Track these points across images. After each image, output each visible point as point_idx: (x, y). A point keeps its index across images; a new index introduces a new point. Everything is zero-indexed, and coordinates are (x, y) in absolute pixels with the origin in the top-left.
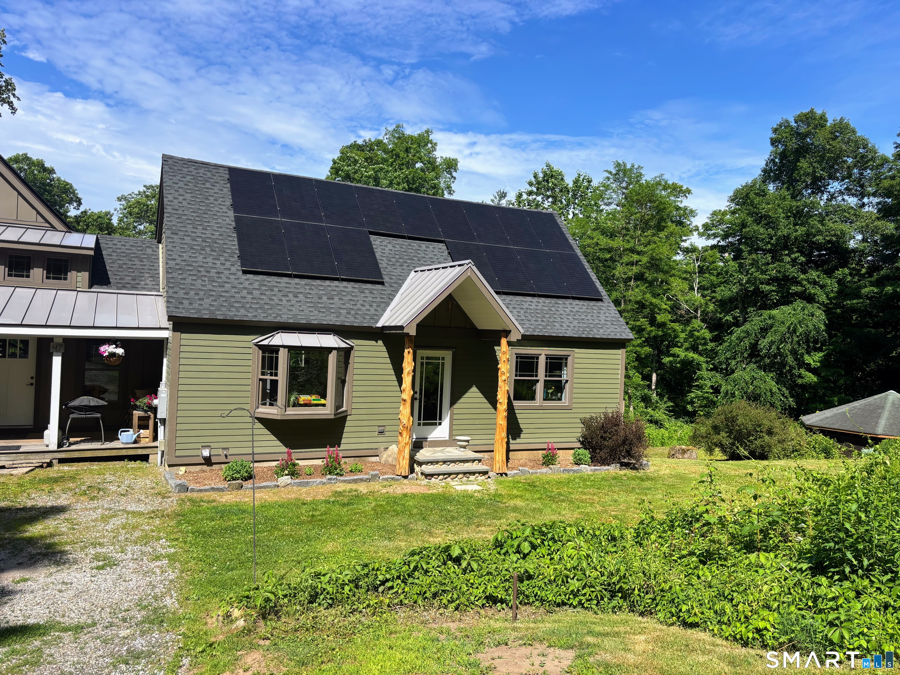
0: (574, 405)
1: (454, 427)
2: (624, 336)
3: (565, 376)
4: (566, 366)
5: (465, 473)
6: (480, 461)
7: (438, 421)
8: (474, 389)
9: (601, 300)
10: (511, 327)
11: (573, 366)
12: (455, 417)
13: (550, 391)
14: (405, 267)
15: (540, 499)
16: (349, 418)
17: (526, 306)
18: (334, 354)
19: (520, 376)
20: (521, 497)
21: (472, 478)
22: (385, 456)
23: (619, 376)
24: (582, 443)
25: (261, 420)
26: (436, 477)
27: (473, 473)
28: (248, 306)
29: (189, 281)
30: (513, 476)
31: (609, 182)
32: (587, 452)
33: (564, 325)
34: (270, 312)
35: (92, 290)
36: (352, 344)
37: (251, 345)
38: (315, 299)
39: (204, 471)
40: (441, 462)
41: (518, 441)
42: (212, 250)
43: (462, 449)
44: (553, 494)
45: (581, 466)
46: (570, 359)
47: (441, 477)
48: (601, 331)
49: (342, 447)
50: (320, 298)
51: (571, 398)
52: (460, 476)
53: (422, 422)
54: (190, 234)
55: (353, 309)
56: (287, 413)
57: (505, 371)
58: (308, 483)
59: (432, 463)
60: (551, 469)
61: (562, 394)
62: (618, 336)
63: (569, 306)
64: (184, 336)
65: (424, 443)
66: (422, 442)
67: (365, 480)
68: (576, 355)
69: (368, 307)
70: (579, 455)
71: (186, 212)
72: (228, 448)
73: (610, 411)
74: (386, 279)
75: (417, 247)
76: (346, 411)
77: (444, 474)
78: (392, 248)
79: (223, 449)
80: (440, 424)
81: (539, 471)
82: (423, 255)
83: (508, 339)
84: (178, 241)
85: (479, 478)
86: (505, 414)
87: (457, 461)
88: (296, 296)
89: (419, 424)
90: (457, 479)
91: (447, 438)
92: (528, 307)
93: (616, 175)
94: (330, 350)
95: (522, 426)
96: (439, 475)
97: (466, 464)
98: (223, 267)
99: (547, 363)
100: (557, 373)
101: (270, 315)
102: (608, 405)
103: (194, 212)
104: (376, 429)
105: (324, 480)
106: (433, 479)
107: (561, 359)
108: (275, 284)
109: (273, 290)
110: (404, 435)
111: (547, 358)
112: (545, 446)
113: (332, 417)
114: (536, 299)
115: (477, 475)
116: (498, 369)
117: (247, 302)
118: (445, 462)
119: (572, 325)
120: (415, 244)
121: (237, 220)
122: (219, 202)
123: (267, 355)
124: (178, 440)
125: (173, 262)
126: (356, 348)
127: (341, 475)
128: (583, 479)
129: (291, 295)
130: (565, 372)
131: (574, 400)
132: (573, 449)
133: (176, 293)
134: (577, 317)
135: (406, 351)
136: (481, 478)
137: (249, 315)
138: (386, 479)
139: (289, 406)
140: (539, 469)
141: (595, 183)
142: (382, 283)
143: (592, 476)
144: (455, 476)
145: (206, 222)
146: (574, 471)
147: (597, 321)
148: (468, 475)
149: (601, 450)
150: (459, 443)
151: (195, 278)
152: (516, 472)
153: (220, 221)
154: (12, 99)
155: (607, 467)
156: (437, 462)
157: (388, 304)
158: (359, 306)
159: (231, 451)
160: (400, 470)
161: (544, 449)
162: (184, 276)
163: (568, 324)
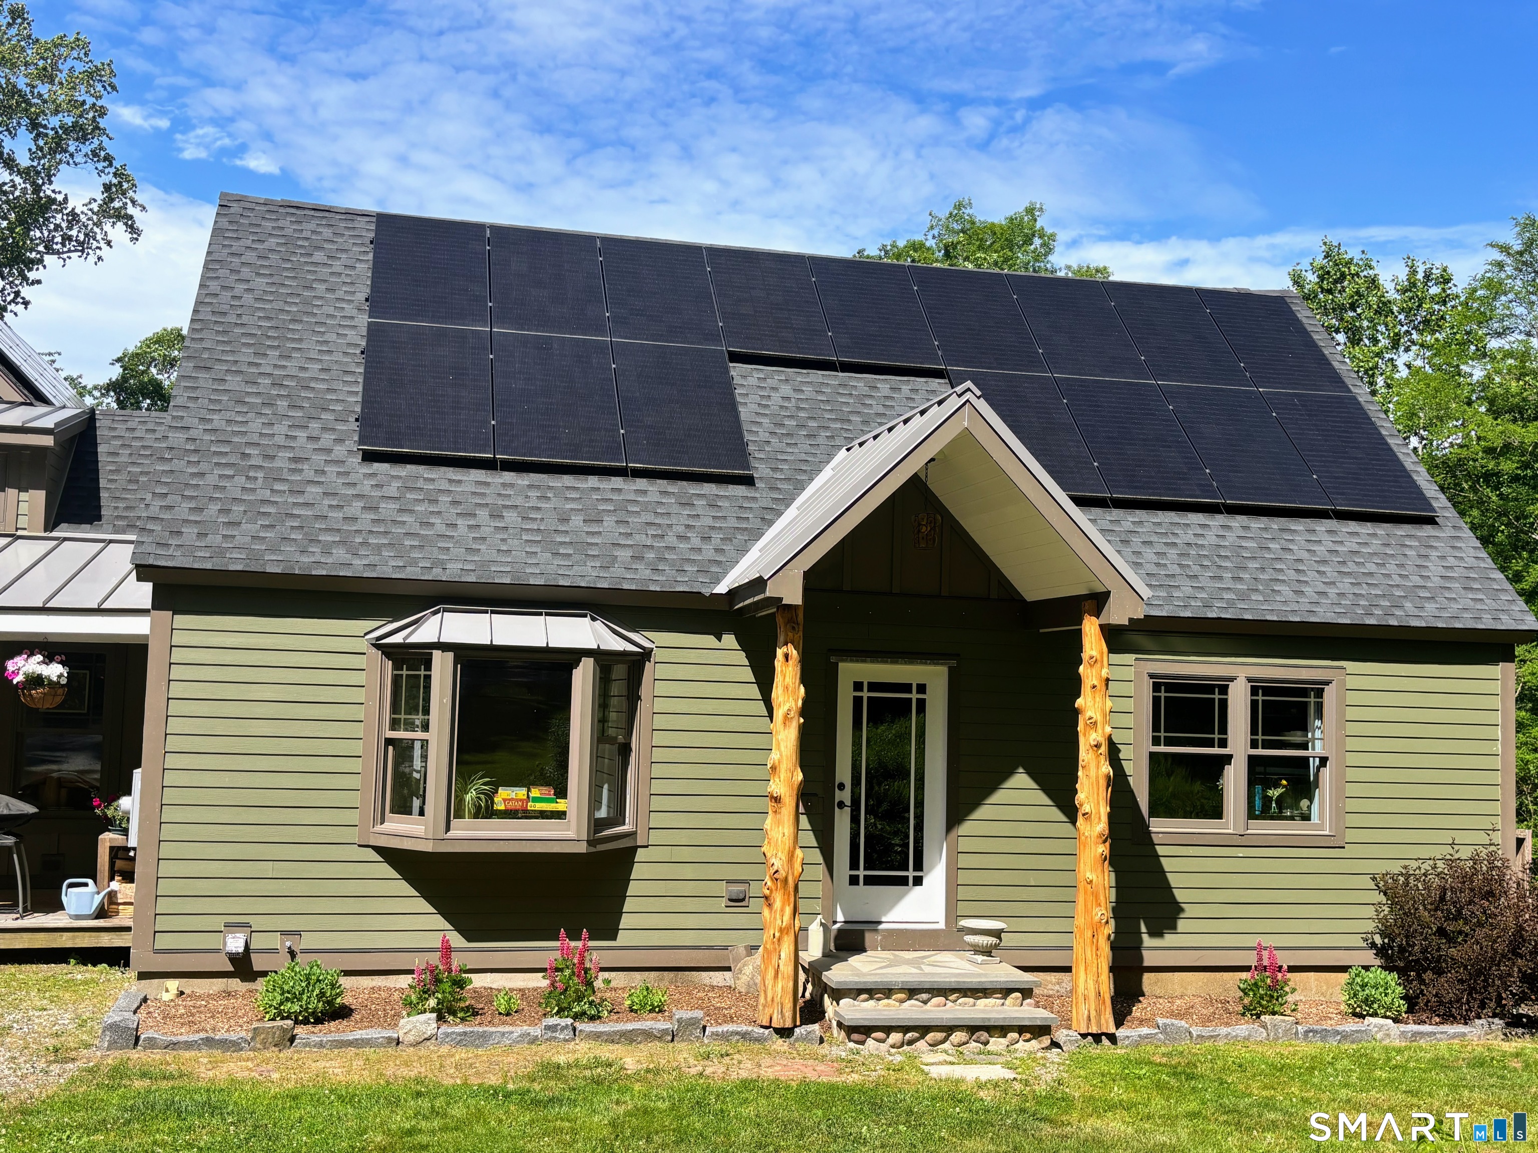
0: (1351, 835)
1: (962, 893)
2: (1507, 623)
3: (1318, 744)
4: (1320, 715)
5: (972, 1029)
6: (1027, 993)
7: (911, 874)
8: (1021, 779)
9: (1431, 521)
10: (1108, 582)
11: (1341, 714)
12: (963, 861)
13: (1274, 793)
14: (820, 440)
15: (1193, 1115)
16: (640, 855)
17: (1187, 536)
18: (586, 667)
19: (1169, 742)
20: (1128, 1107)
21: (997, 1044)
22: (748, 970)
23: (1498, 748)
24: (1381, 952)
25: (391, 856)
26: (880, 1035)
27: (1002, 1030)
28: (359, 540)
29: (211, 479)
30: (1137, 1045)
31: (1503, 275)
32: (1392, 978)
33: (1306, 589)
34: (416, 555)
35: (54, 534)
36: (647, 644)
37: (363, 645)
38: (551, 523)
39: (229, 994)
40: (901, 990)
41: (1169, 939)
42: (292, 407)
43: (980, 958)
44: (1242, 1104)
45: (1369, 1020)
46: (1330, 695)
47: (895, 1037)
48: (1430, 607)
49: (623, 938)
50: (565, 520)
51: (1340, 813)
52: (958, 1036)
53: (862, 873)
54: (244, 368)
55: (652, 547)
56: (452, 834)
57: (1098, 717)
58: (485, 1036)
59: (869, 992)
60: (1264, 1027)
61: (1311, 801)
62: (1487, 623)
63: (1326, 537)
64: (182, 620)
65: (868, 937)
66: (861, 933)
67: (659, 1036)
68: (1351, 682)
69: (696, 542)
70: (1363, 986)
71: (245, 319)
72: (298, 933)
73: (1465, 853)
74: (760, 470)
75: (866, 390)
76: (632, 835)
77: (905, 1029)
78: (791, 393)
79: (284, 933)
80: (918, 881)
81: (1224, 1030)
82: (881, 410)
83: (1103, 619)
84: (210, 384)
85: (1021, 1045)
86: (1103, 849)
87: (954, 991)
88: (496, 515)
89: (854, 880)
90: (946, 1046)
91: (942, 925)
92: (1193, 540)
93: (1521, 253)
94: (574, 656)
95: (1180, 896)
96: (888, 1030)
97: (982, 1003)
98: (311, 446)
99: (1254, 704)
100: (1296, 737)
101: (414, 562)
102: (1460, 837)
103: (269, 318)
104: (722, 889)
105: (536, 1031)
106: (870, 1042)
107: (1304, 692)
108: (445, 486)
109: (436, 501)
110: (778, 904)
111: (1254, 691)
112: (1250, 959)
113: (582, 848)
114: (1220, 519)
115: (1015, 1035)
116: (1076, 712)
117: (358, 532)
118: (912, 992)
119: (1332, 591)
120: (860, 382)
121: (373, 332)
122: (340, 294)
123: (405, 672)
124: (163, 906)
125: (182, 435)
126: (657, 655)
127: (592, 1018)
128: (1366, 1062)
129: (483, 515)
130: (1318, 734)
131: (1351, 820)
132: (1344, 969)
133: (170, 508)
134: (1351, 567)
135: (780, 652)
136: (1026, 1046)
137: (357, 562)
138: (725, 1037)
139: (459, 815)
140: (1227, 1024)
141: (1460, 284)
142: (748, 481)
143: (1399, 1051)
144: (940, 1036)
145: (293, 340)
146: (1345, 1036)
147: (1416, 580)
148: (984, 1035)
149: (1439, 972)
150: (969, 938)
151: (231, 473)
152: (1145, 1030)
153: (329, 337)
154: (131, 210)
155: (1460, 1028)
156: (888, 992)
157: (757, 535)
158: (671, 540)
159: (308, 941)
160: (768, 1011)
161: (1247, 969)
162: (204, 467)
163: (1321, 588)
